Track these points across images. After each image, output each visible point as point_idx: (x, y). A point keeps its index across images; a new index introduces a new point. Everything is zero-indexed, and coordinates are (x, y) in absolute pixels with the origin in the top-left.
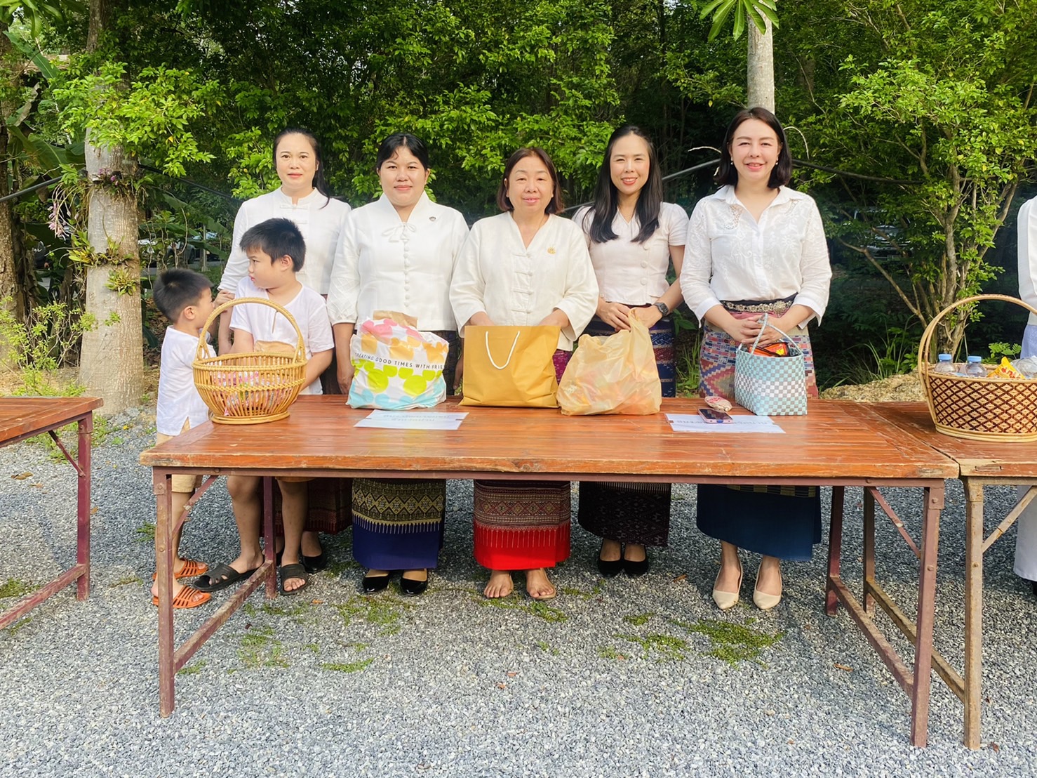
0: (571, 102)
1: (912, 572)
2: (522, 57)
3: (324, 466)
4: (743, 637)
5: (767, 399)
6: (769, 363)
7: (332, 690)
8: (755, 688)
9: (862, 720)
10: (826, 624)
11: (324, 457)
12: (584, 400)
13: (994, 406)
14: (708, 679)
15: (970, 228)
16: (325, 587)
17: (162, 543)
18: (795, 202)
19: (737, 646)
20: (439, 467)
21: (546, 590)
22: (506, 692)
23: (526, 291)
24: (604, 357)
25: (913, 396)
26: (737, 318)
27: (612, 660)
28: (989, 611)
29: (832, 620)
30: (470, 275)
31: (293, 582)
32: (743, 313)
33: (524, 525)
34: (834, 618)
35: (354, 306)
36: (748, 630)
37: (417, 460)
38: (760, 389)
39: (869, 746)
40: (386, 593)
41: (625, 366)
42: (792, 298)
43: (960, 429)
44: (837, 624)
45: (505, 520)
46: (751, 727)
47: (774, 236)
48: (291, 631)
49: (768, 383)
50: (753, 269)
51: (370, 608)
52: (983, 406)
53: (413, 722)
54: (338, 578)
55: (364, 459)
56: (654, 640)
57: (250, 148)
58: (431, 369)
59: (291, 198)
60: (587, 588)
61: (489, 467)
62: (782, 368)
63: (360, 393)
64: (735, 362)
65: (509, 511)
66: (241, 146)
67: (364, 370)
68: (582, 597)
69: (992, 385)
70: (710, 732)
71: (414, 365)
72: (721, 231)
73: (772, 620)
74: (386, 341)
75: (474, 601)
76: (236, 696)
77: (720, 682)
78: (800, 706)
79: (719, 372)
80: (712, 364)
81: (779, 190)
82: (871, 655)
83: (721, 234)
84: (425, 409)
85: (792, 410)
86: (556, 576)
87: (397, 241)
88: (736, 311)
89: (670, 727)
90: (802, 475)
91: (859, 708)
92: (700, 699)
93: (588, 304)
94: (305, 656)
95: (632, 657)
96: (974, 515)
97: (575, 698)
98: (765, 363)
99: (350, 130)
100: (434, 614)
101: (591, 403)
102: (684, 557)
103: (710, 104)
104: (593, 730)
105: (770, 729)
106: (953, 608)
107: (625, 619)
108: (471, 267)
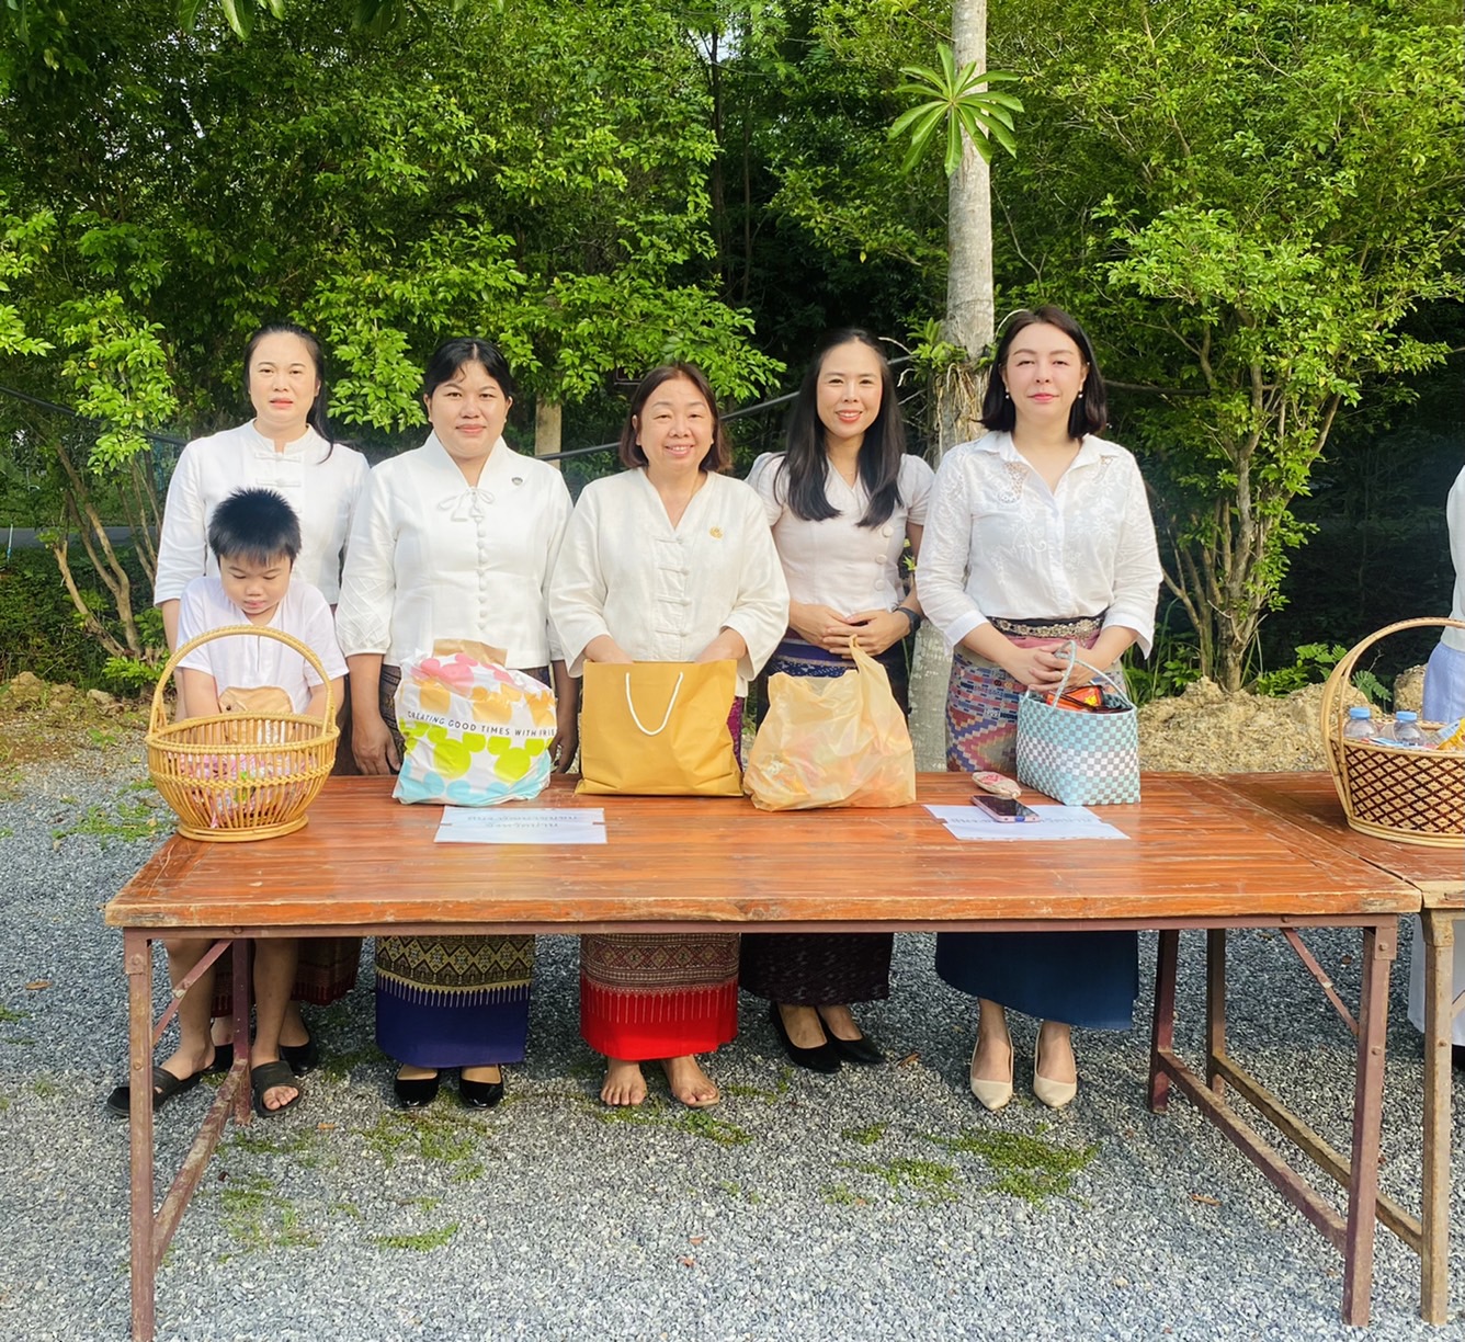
0: (651, 257)
1: (1260, 1035)
2: (569, 180)
3: (425, 918)
4: (1037, 1156)
5: (1083, 779)
6: (1086, 722)
7: (406, 1282)
8: (1083, 1241)
9: (1261, 1288)
10: (1156, 1128)
11: (423, 903)
12: (797, 785)
13: (1451, 795)
14: (1007, 1231)
15: (1274, 465)
16: (330, 1100)
17: (139, 1056)
18: (1108, 461)
19: (1032, 1172)
20: (614, 915)
21: (706, 1092)
22: (697, 1272)
23: (678, 599)
24: (826, 714)
25: (1199, 736)
26: (1019, 645)
27: (848, 1207)
28: (1391, 1093)
29: (1163, 1120)
30: (581, 571)
31: (278, 1093)
32: (1028, 638)
33: (670, 984)
34: (1164, 1116)
35: (387, 626)
36: (1042, 1143)
37: (579, 906)
38: (1070, 764)
39: (1286, 1330)
40: (437, 1105)
41: (861, 730)
42: (1103, 615)
43: (1396, 828)
44: (1171, 1125)
45: (641, 977)
46: (1099, 1308)
47: (1080, 519)
48: (298, 1181)
49: (1085, 754)
50: (1048, 570)
51: (420, 1135)
52: (1434, 794)
53: (564, 1331)
54: (346, 1083)
55: (491, 905)
56: (903, 1170)
57: (102, 328)
58: (537, 737)
59: (272, 441)
60: (765, 1083)
61: (696, 913)
62: (1107, 730)
63: (421, 779)
64: (1016, 717)
65: (647, 962)
66: (86, 322)
67: (427, 741)
68: (762, 1099)
69: (1449, 762)
70: (1041, 1320)
71: (512, 732)
72: (994, 506)
73: (1072, 1124)
74: (462, 692)
75: (587, 1113)
76: (250, 1303)
77: (1028, 1235)
78: (1161, 1268)
79: (986, 731)
80: (973, 718)
81: (1081, 442)
82: (1239, 1176)
83: (994, 509)
84: (524, 803)
85: (1119, 796)
86: (708, 1064)
87: (465, 520)
88: (1015, 634)
89: (976, 1315)
90: (1189, 913)
91: (1249, 1267)
92: (1008, 1266)
93: (773, 620)
94: (339, 1225)
95: (877, 1200)
96: (1440, 966)
97: (812, 1276)
98: (1080, 722)
99: (264, 293)
100: (532, 1141)
101: (810, 791)
102: (904, 1022)
103: (863, 258)
104: (859, 1328)
105: (1130, 1309)
106: (1337, 1092)
107: (845, 1136)
108: (583, 559)
